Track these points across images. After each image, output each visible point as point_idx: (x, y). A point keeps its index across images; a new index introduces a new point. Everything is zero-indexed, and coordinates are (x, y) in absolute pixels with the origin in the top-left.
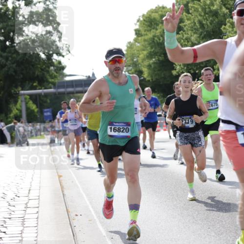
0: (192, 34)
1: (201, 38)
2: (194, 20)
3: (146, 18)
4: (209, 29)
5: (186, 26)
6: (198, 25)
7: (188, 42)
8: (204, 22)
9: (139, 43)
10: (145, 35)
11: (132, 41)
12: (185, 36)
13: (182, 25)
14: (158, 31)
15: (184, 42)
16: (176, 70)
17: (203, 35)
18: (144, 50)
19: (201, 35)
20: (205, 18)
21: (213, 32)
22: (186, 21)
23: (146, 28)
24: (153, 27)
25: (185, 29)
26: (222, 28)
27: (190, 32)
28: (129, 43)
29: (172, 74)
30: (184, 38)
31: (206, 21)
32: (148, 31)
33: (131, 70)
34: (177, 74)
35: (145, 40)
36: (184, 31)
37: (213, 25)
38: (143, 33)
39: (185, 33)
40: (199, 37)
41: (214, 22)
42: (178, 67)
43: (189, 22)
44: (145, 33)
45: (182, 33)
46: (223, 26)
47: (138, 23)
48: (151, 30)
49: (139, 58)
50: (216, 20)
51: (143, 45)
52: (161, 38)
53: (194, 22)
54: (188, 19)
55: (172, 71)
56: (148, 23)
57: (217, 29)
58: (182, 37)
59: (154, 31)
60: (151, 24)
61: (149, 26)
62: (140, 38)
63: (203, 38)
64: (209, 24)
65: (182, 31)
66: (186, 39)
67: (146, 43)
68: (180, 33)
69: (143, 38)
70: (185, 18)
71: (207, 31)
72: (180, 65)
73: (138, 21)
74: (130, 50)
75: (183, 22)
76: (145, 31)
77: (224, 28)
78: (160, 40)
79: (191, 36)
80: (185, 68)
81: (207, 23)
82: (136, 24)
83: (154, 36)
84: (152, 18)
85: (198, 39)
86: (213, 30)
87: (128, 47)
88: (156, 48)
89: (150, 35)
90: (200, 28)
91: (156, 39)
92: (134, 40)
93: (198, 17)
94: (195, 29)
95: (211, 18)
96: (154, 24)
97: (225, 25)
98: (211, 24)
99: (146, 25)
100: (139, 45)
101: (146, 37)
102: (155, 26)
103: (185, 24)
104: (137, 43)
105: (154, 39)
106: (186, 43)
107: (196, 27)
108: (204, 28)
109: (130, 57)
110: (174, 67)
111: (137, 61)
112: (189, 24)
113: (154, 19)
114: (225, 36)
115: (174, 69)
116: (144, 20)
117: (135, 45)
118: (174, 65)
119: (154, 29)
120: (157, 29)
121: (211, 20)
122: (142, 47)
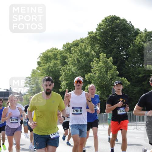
0: (73, 67)
1: (78, 70)
2: (74, 58)
3: (45, 55)
4: (83, 64)
5: (69, 62)
6: (76, 61)
7: (70, 71)
8: (80, 60)
9: (39, 70)
10: (43, 66)
11: (35, 69)
12: (68, 67)
13: (66, 60)
14: (51, 64)
15: (67, 71)
16: (61, 88)
17: (79, 68)
18: (42, 75)
19: (78, 67)
20: (81, 57)
21: (86, 66)
22: (69, 58)
23: (44, 62)
24: (48, 61)
25: (68, 63)
26: (91, 64)
27: (71, 66)
28: (34, 70)
29: (59, 91)
30: (67, 69)
31: (81, 59)
32: (45, 63)
33: (34, 87)
34: (62, 91)
35: (43, 69)
36: (68, 65)
37: (86, 61)
38: (42, 64)
39: (68, 66)
40: (77, 69)
41: (87, 60)
42: (63, 87)
43: (71, 59)
44: (43, 65)
45: (66, 66)
46: (92, 63)
47: (39, 58)
48: (47, 63)
49: (39, 80)
50: (88, 59)
51: (42, 72)
52: (53, 68)
53: (74, 59)
54: (70, 57)
55: (59, 89)
56: (46, 59)
57: (88, 64)
58: (66, 68)
59: (49, 63)
60: (47, 59)
61: (46, 60)
62: (40, 68)
63: (79, 70)
64: (83, 61)
65: (66, 65)
66: (69, 69)
67: (44, 71)
68: (65, 65)
69: (42, 67)
70: (69, 56)
71: (82, 65)
72: (64, 86)
73: (40, 57)
74: (33, 74)
75: (67, 59)
76: (43, 63)
77: (92, 64)
78: (52, 69)
79: (72, 68)
80: (67, 88)
81: (82, 60)
82: (38, 59)
83: (49, 67)
84: (48, 55)
85: (76, 70)
86: (85, 64)
87: (32, 73)
88: (49, 74)
89: (46, 66)
90: (78, 63)
91: (50, 68)
92: (37, 68)
93: (76, 56)
94: (75, 64)
95: (84, 58)
96: (49, 59)
97: (93, 62)
98: (84, 61)
99: (44, 60)
100: (39, 71)
101: (44, 67)
102: (50, 60)
103: (68, 60)
104: (38, 71)
105: (49, 68)
106: (69, 72)
107: (75, 62)
108: (80, 63)
109: (34, 79)
110: (60, 87)
111: (38, 82)
112: (71, 60)
113: (49, 56)
114: (93, 68)
115: (60, 88)
116: (43, 57)
117: (37, 72)
118: (61, 86)
119: (49, 62)
120: (51, 63)
121: (85, 59)
122: (41, 73)
